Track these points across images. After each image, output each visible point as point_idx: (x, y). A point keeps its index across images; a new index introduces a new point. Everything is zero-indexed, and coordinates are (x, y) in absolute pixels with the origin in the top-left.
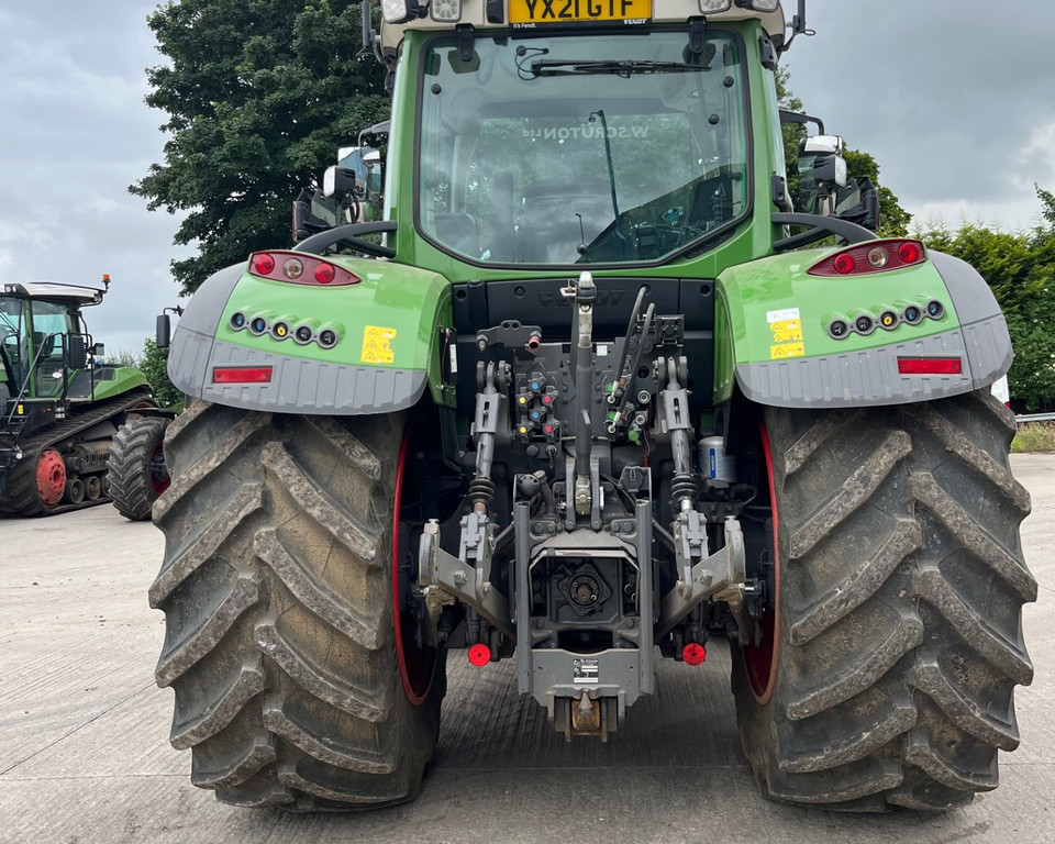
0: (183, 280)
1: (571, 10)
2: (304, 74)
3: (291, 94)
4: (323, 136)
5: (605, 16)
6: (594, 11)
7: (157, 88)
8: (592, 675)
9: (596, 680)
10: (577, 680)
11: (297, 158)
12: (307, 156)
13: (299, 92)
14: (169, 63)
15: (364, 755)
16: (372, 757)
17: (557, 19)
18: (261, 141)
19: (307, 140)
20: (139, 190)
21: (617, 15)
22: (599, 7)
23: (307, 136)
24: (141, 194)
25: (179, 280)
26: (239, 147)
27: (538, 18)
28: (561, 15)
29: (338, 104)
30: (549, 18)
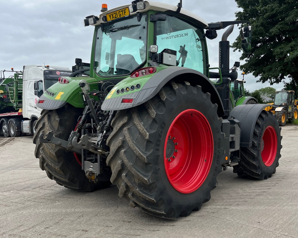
0: (243, 70)
1: (116, 16)
2: (277, 6)
3: (272, 13)
4: (282, 24)
5: (122, 16)
6: (120, 15)
7: (237, 17)
8: (92, 168)
9: (92, 169)
10: (90, 168)
11: (273, 32)
12: (276, 31)
13: (274, 12)
14: (241, 10)
15: (62, 177)
16: (63, 178)
17: (115, 19)
18: (262, 28)
19: (276, 26)
20: (232, 46)
21: (124, 16)
22: (121, 14)
23: (277, 24)
24: (232, 47)
25: (241, 70)
26: (256, 31)
27: (112, 19)
28: (115, 17)
29: (287, 13)
30: (113, 19)
